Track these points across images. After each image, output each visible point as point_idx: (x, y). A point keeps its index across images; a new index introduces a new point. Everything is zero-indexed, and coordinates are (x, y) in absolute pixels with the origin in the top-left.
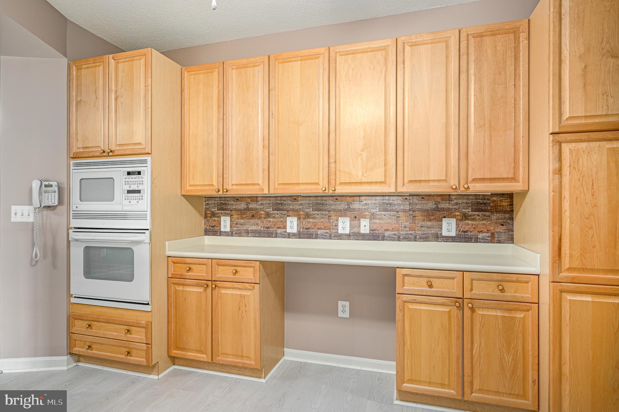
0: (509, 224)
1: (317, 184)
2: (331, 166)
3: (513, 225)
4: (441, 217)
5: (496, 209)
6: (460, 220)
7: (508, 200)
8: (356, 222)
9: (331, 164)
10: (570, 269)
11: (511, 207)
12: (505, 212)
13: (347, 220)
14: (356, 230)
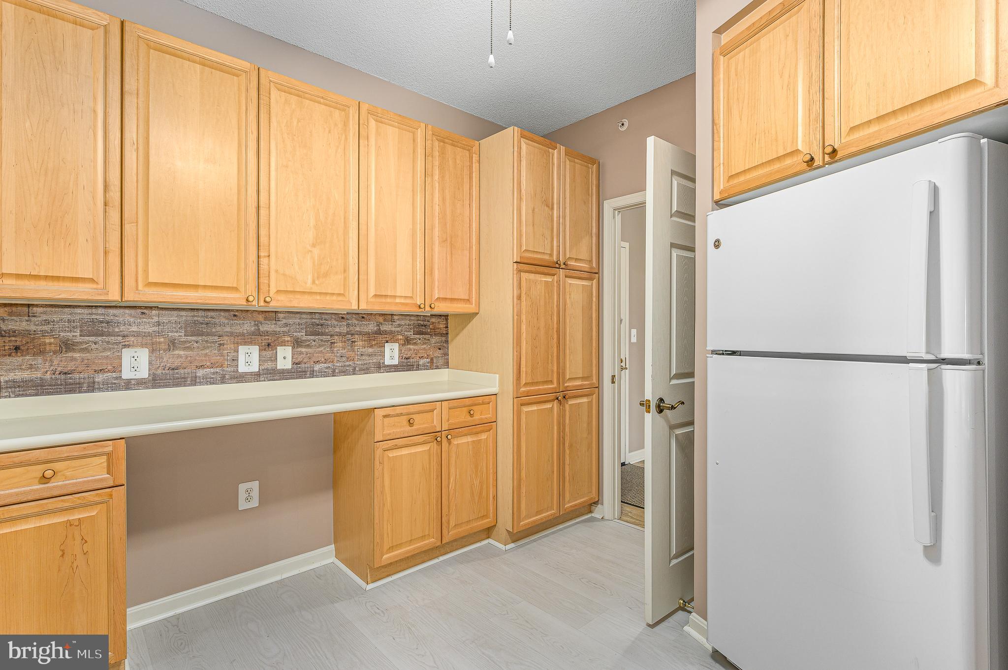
0: (445, 347)
1: (235, 289)
2: (262, 263)
3: (448, 349)
4: (383, 341)
5: (435, 332)
6: (403, 345)
7: (444, 322)
8: (268, 353)
9: (262, 259)
10: (526, 384)
11: (447, 329)
12: (442, 335)
13: (255, 350)
14: (269, 365)
